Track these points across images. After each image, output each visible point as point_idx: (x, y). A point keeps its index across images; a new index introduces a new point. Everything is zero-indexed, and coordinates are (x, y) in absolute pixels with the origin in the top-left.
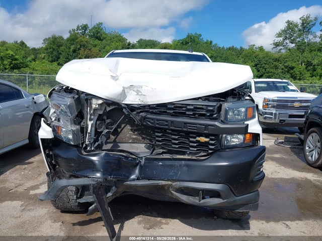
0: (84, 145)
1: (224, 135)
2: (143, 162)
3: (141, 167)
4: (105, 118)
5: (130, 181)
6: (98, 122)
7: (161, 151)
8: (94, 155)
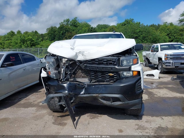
0: (60, 79)
1: (121, 72)
2: (86, 86)
3: (86, 89)
4: (69, 67)
5: (81, 95)
6: (66, 69)
7: (95, 81)
8: (65, 83)
